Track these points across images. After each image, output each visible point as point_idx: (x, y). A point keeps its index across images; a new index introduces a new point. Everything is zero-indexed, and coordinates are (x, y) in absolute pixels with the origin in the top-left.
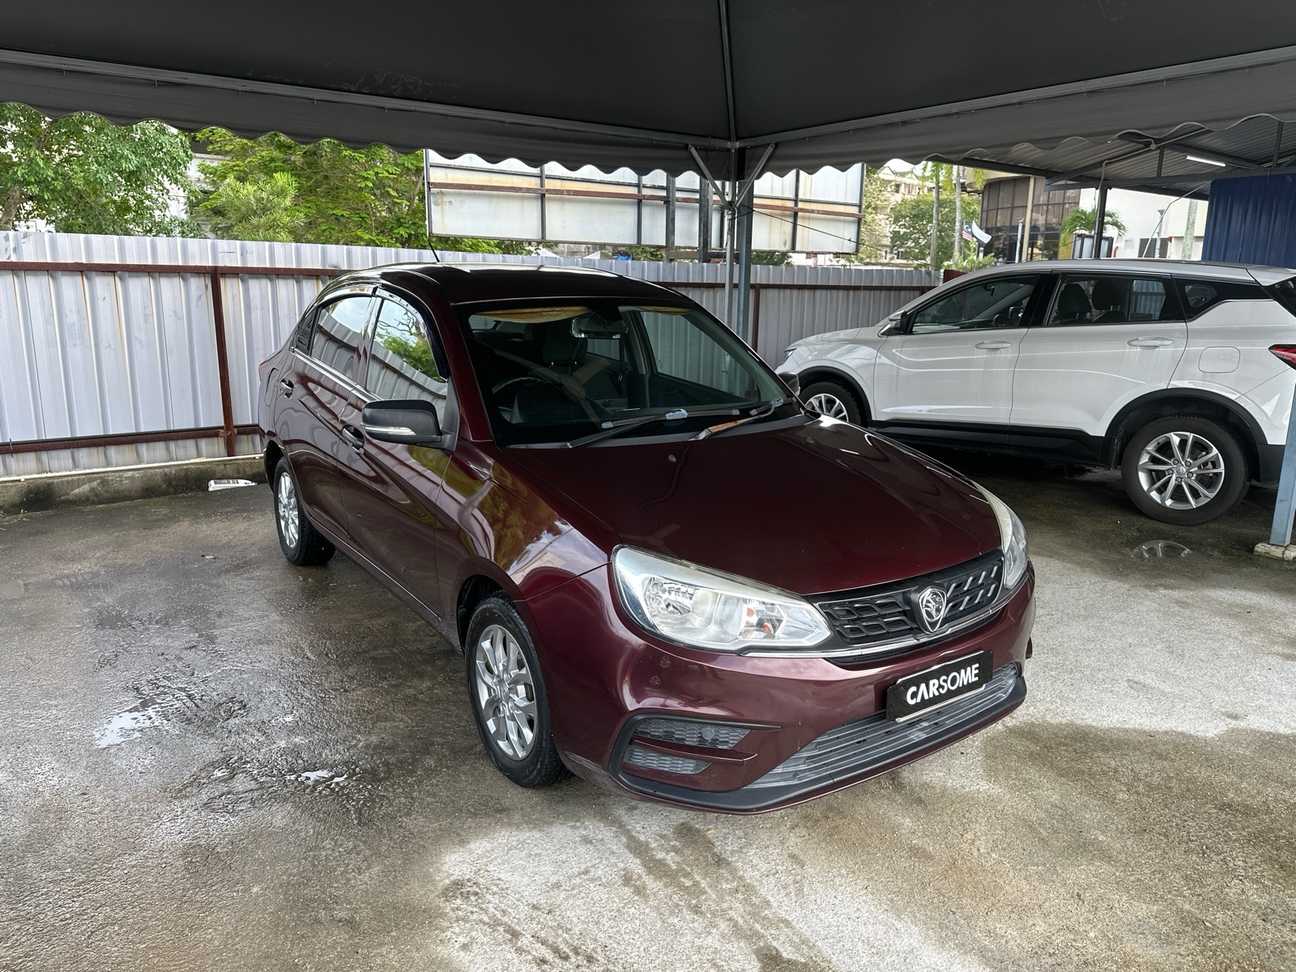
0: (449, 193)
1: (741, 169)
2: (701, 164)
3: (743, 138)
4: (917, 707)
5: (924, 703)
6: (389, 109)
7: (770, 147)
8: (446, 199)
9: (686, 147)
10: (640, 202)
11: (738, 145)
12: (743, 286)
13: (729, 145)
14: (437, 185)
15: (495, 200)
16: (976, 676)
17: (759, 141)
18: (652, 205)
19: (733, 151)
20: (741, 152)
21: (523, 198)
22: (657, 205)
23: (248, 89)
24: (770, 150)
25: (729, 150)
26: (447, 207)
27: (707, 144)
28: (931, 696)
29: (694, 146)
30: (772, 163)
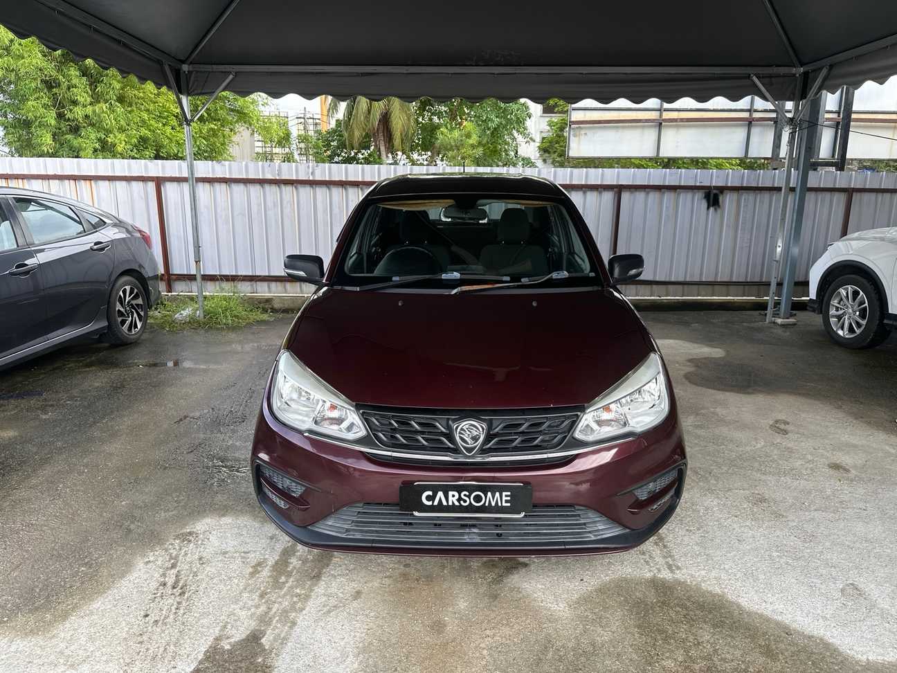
0: (585, 128)
1: (803, 89)
2: (763, 89)
3: (807, 63)
4: (432, 509)
5: (441, 509)
6: (498, 74)
7: (825, 68)
8: (583, 132)
9: (749, 77)
10: (750, 123)
11: (802, 70)
12: (798, 190)
13: (794, 70)
14: (575, 123)
15: (620, 130)
16: (506, 501)
17: (818, 64)
18: (761, 125)
19: (798, 75)
20: (806, 74)
21: (643, 127)
22: (768, 125)
23: (409, 72)
24: (824, 71)
25: (794, 75)
26: (582, 137)
27: (771, 72)
28: (450, 503)
29: (755, 74)
30: (827, 83)
